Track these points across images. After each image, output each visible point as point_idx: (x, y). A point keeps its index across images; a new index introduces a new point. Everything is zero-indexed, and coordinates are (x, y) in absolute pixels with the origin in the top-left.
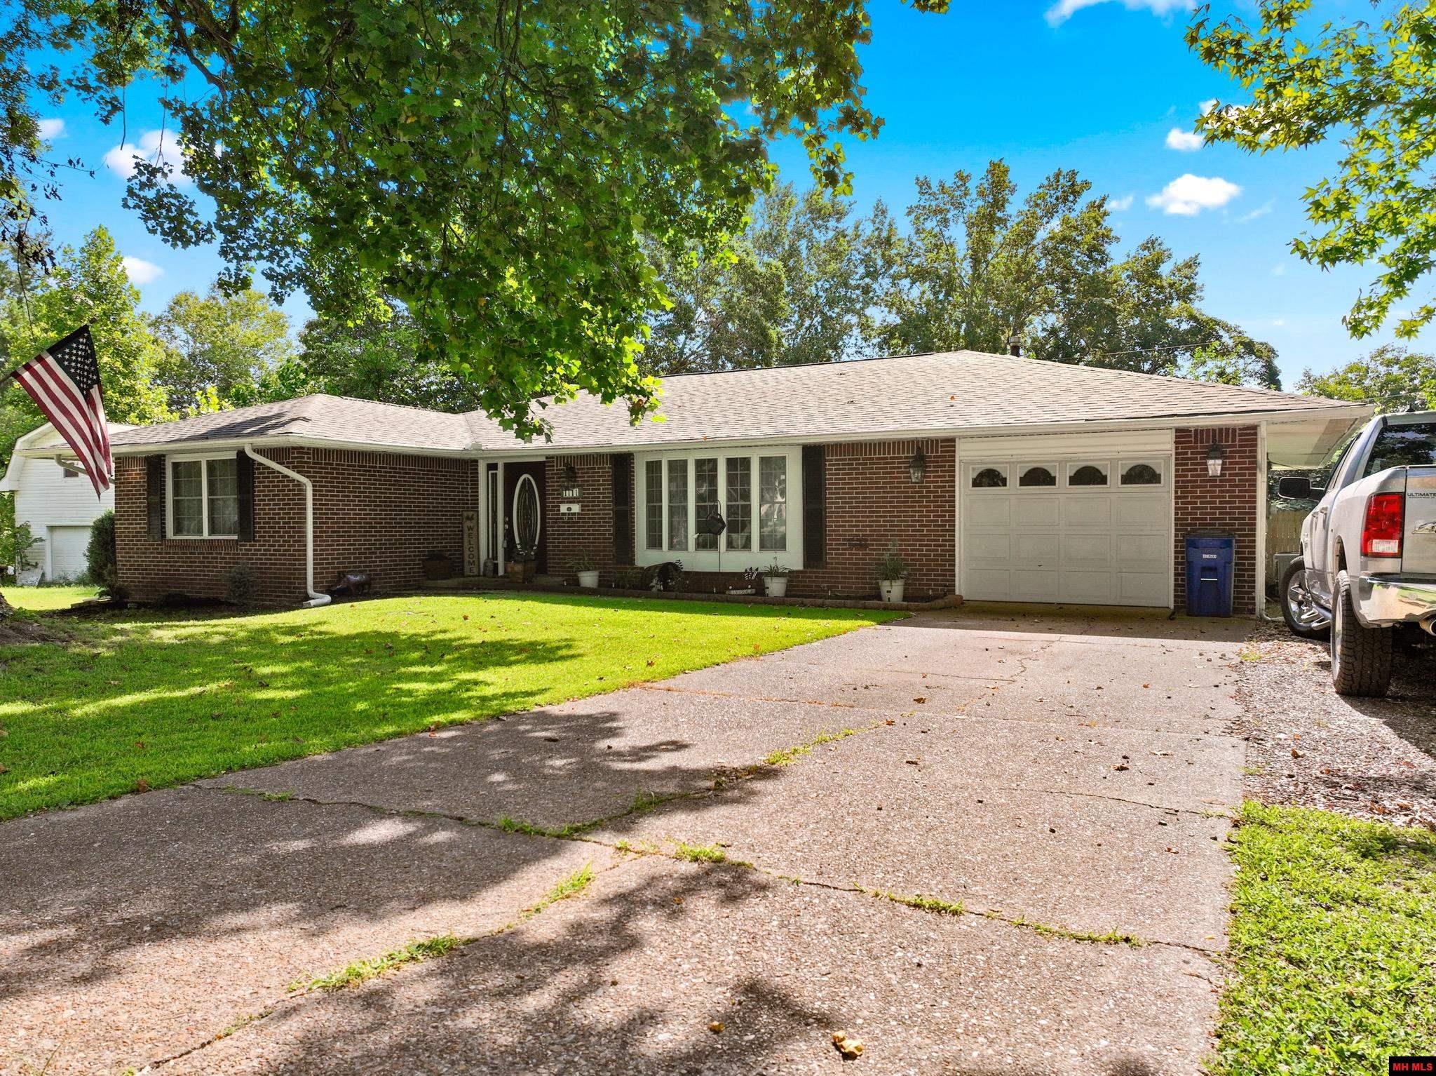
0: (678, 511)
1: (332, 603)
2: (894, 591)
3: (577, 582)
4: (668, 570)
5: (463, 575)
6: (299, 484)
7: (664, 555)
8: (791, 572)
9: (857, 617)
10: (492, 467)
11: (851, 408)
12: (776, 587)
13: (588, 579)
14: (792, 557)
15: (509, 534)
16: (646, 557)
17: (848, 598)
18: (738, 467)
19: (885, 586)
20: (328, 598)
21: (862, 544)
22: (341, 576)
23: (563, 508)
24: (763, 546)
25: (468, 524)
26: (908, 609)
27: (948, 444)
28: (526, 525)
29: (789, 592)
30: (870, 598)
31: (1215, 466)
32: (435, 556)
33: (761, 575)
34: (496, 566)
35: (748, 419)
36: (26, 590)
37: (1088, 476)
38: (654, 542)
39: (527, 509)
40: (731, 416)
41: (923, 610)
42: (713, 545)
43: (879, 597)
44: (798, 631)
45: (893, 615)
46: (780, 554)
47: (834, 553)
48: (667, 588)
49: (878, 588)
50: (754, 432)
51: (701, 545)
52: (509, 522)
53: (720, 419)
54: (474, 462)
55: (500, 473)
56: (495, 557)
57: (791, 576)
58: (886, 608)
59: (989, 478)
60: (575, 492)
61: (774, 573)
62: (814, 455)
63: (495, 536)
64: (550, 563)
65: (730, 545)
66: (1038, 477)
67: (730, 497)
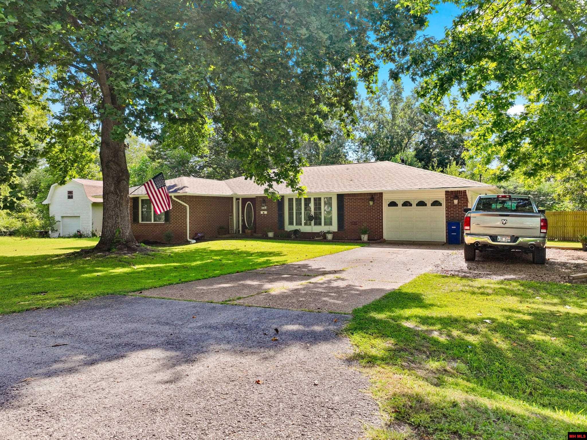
0: (299, 213)
1: (196, 242)
2: (365, 237)
3: (267, 235)
4: (296, 232)
5: (229, 233)
6: (185, 207)
7: (294, 227)
8: (334, 232)
9: (355, 245)
10: (238, 199)
11: (351, 182)
12: (330, 237)
13: (271, 234)
14: (334, 227)
15: (243, 220)
16: (288, 228)
17: (351, 240)
18: (318, 201)
19: (362, 236)
20: (195, 241)
21: (355, 224)
22: (196, 234)
23: (262, 213)
24: (325, 224)
25: (230, 217)
26: (369, 243)
27: (381, 194)
28: (249, 217)
29: (333, 238)
30: (358, 240)
31: (456, 202)
32: (221, 228)
33: (325, 233)
34: (239, 230)
35: (320, 186)
36: (52, 240)
37: (421, 204)
38: (291, 223)
39: (249, 212)
40: (314, 184)
41: (373, 243)
42: (310, 225)
43: (361, 240)
44: (339, 249)
45: (365, 244)
46: (331, 227)
47: (347, 226)
48: (296, 237)
49: (360, 237)
50: (322, 191)
51: (306, 224)
52: (243, 217)
53: (311, 185)
54: (231, 198)
55: (240, 201)
56: (239, 227)
57: (334, 233)
58: (363, 243)
59: (393, 204)
60: (266, 208)
61: (329, 232)
62: (341, 197)
63: (238, 221)
64: (257, 230)
65: (315, 224)
66: (407, 204)
67: (315, 209)
